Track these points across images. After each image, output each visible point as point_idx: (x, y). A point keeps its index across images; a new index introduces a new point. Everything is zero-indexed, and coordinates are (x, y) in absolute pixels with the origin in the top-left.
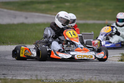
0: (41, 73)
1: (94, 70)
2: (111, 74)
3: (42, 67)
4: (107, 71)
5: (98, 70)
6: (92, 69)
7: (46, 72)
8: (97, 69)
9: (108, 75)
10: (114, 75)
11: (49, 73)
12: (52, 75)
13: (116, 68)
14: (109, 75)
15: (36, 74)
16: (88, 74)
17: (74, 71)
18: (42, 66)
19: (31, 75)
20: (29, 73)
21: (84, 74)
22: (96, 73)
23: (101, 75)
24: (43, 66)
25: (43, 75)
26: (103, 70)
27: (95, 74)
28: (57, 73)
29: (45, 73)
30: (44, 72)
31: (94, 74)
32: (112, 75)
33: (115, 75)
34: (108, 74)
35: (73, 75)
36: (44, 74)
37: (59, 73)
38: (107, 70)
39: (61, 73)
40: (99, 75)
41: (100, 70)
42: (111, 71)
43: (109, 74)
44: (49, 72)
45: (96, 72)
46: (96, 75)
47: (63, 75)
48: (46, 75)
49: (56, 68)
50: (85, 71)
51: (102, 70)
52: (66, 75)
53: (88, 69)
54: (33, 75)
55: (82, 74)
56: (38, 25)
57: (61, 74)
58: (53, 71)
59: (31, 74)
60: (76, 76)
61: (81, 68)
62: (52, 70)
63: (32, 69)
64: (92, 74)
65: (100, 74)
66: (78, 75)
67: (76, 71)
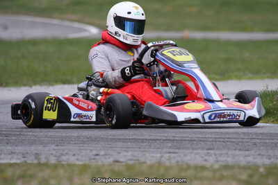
0: (47, 148)
1: (164, 140)
2: (203, 149)
3: (46, 136)
4: (195, 142)
5: (174, 140)
6: (160, 140)
7: (56, 148)
8: (171, 138)
9: (196, 151)
10: (209, 151)
11: (64, 150)
12: (71, 153)
13: (213, 136)
14: (199, 151)
15: (35, 152)
16: (150, 150)
17: (120, 144)
18: (46, 134)
19: (23, 154)
20: (19, 149)
21: (143, 149)
22: (170, 148)
23: (180, 151)
24: (50, 134)
25: (52, 154)
26: (185, 140)
27: (168, 150)
28: (82, 149)
29: (54, 150)
30: (53, 147)
31: (165, 150)
32: (205, 151)
33: (212, 152)
34: (196, 149)
35: (119, 153)
36: (53, 152)
37: (86, 150)
38: (194, 140)
39: (92, 148)
40: (177, 151)
41: (176, 140)
42: (202, 143)
43: (199, 148)
44: (63, 148)
45: (170, 145)
46: (170, 153)
47: (95, 152)
48: (58, 154)
49: (79, 137)
50: (145, 144)
51: (181, 140)
52: (102, 153)
53: (150, 140)
54: (27, 153)
55: (138, 149)
56: (34, 42)
57: (91, 150)
58: (73, 144)
59: (25, 152)
60: (126, 153)
61: (134, 137)
62: (69, 143)
63: (25, 140)
64: (159, 150)
65: (179, 149)
66: (130, 153)
67: (125, 144)
